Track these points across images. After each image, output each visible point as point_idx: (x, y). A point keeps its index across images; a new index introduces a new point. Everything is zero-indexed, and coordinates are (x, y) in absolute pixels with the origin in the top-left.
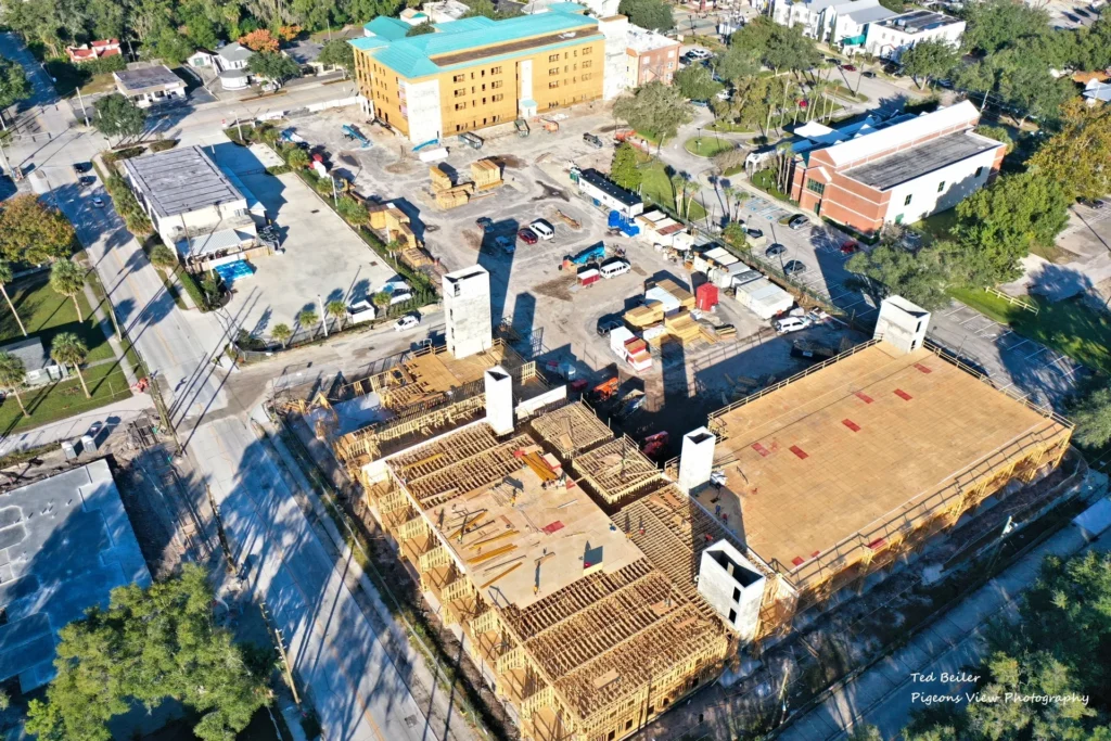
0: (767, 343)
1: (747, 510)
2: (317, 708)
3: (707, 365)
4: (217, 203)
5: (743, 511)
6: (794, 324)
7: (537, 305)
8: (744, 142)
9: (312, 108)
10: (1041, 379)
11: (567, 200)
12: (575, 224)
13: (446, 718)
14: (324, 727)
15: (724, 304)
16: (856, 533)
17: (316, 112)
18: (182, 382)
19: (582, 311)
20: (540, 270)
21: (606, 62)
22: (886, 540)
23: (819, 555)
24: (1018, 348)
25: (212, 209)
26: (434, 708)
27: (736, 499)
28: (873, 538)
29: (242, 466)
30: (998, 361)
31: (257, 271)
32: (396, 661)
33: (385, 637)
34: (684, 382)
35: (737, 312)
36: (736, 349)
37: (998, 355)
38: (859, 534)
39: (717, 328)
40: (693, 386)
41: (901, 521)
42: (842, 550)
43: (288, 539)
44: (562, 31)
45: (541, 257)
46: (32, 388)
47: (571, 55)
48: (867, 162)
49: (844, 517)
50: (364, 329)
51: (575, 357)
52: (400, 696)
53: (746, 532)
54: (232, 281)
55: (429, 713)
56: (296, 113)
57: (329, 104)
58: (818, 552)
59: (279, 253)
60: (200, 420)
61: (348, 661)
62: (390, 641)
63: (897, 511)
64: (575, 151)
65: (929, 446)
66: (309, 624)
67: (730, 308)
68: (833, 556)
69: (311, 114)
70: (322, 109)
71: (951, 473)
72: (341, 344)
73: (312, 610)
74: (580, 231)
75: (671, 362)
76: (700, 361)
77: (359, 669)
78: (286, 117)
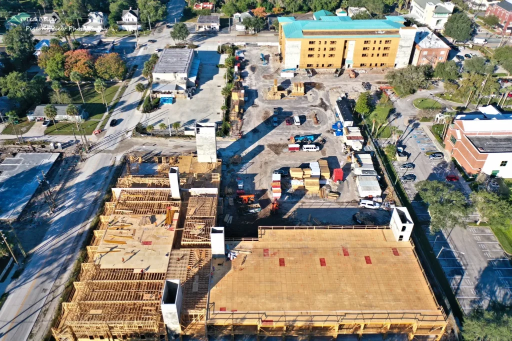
0: (349, 209)
1: (228, 276)
2: (25, 269)
3: (308, 207)
4: (175, 73)
5: (226, 275)
6: (369, 205)
7: (263, 152)
8: (450, 107)
9: (259, 44)
10: (497, 293)
11: (326, 110)
12: (317, 122)
13: (55, 296)
14: (20, 277)
15: (348, 182)
16: (264, 312)
17: (260, 46)
18: (110, 136)
19: (279, 161)
20: (280, 137)
21: (399, 50)
22: (274, 323)
23: (235, 312)
24: (501, 270)
25: (172, 74)
26: (56, 290)
27: (229, 268)
28: (269, 318)
29: (95, 173)
30: (479, 272)
31: (175, 104)
32: (63, 267)
33: (70, 256)
34: (288, 210)
35: (350, 188)
36: (330, 205)
37: (483, 269)
38: (265, 313)
39: (331, 192)
40: (290, 214)
41: (292, 318)
42: (248, 316)
43: (80, 206)
44: (379, 30)
45: (286, 132)
46: (68, 122)
47: (378, 42)
48: (491, 135)
49: (267, 302)
50: (187, 138)
51: (254, 180)
52: (51, 280)
53: (217, 285)
54: (163, 104)
55: (53, 291)
56: (252, 45)
57: (267, 44)
58: (236, 311)
59: (189, 99)
60: (101, 151)
61: (50, 258)
62: (70, 259)
63: (296, 313)
64: (353, 89)
65: (351, 291)
66: (54, 239)
67: (348, 185)
68: (241, 316)
69: (257, 46)
70: (263, 45)
71: (346, 310)
72: (174, 141)
73: (60, 234)
74: (316, 126)
75: (292, 199)
76: (307, 204)
77: (49, 263)
78: (247, 46)
